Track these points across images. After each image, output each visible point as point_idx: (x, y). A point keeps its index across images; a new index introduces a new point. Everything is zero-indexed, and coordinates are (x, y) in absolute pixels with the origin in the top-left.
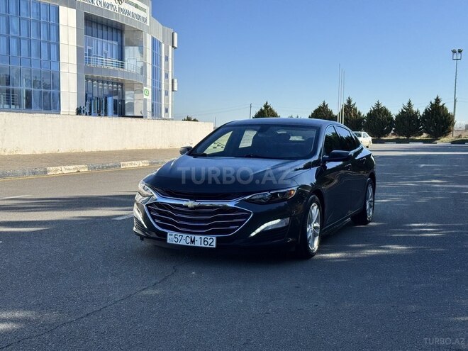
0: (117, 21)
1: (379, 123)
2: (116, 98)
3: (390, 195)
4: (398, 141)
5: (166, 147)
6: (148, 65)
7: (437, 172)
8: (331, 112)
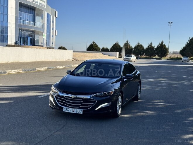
0: (33, 6)
1: (139, 51)
2: (31, 38)
3: (145, 86)
4: (146, 58)
5: (53, 60)
6: (45, 24)
7: (162, 75)
8: (120, 46)
